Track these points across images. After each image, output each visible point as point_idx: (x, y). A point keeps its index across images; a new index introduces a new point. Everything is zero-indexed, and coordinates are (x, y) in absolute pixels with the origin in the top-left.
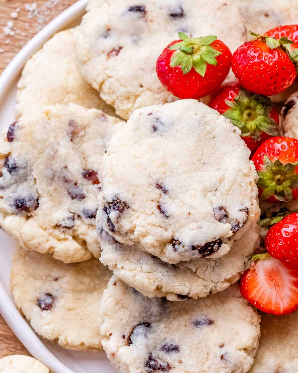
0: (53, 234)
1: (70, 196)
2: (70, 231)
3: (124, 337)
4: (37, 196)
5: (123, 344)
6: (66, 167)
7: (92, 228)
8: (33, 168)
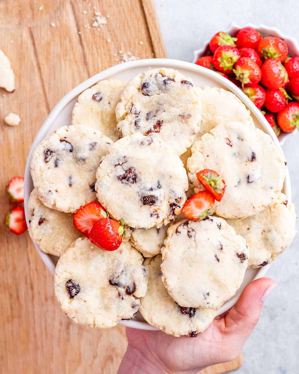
0: (129, 102)
1: (149, 113)
2: (129, 112)
3: (65, 138)
4: (150, 95)
5: (61, 137)
6: (164, 111)
7: (130, 123)
8: (166, 94)
